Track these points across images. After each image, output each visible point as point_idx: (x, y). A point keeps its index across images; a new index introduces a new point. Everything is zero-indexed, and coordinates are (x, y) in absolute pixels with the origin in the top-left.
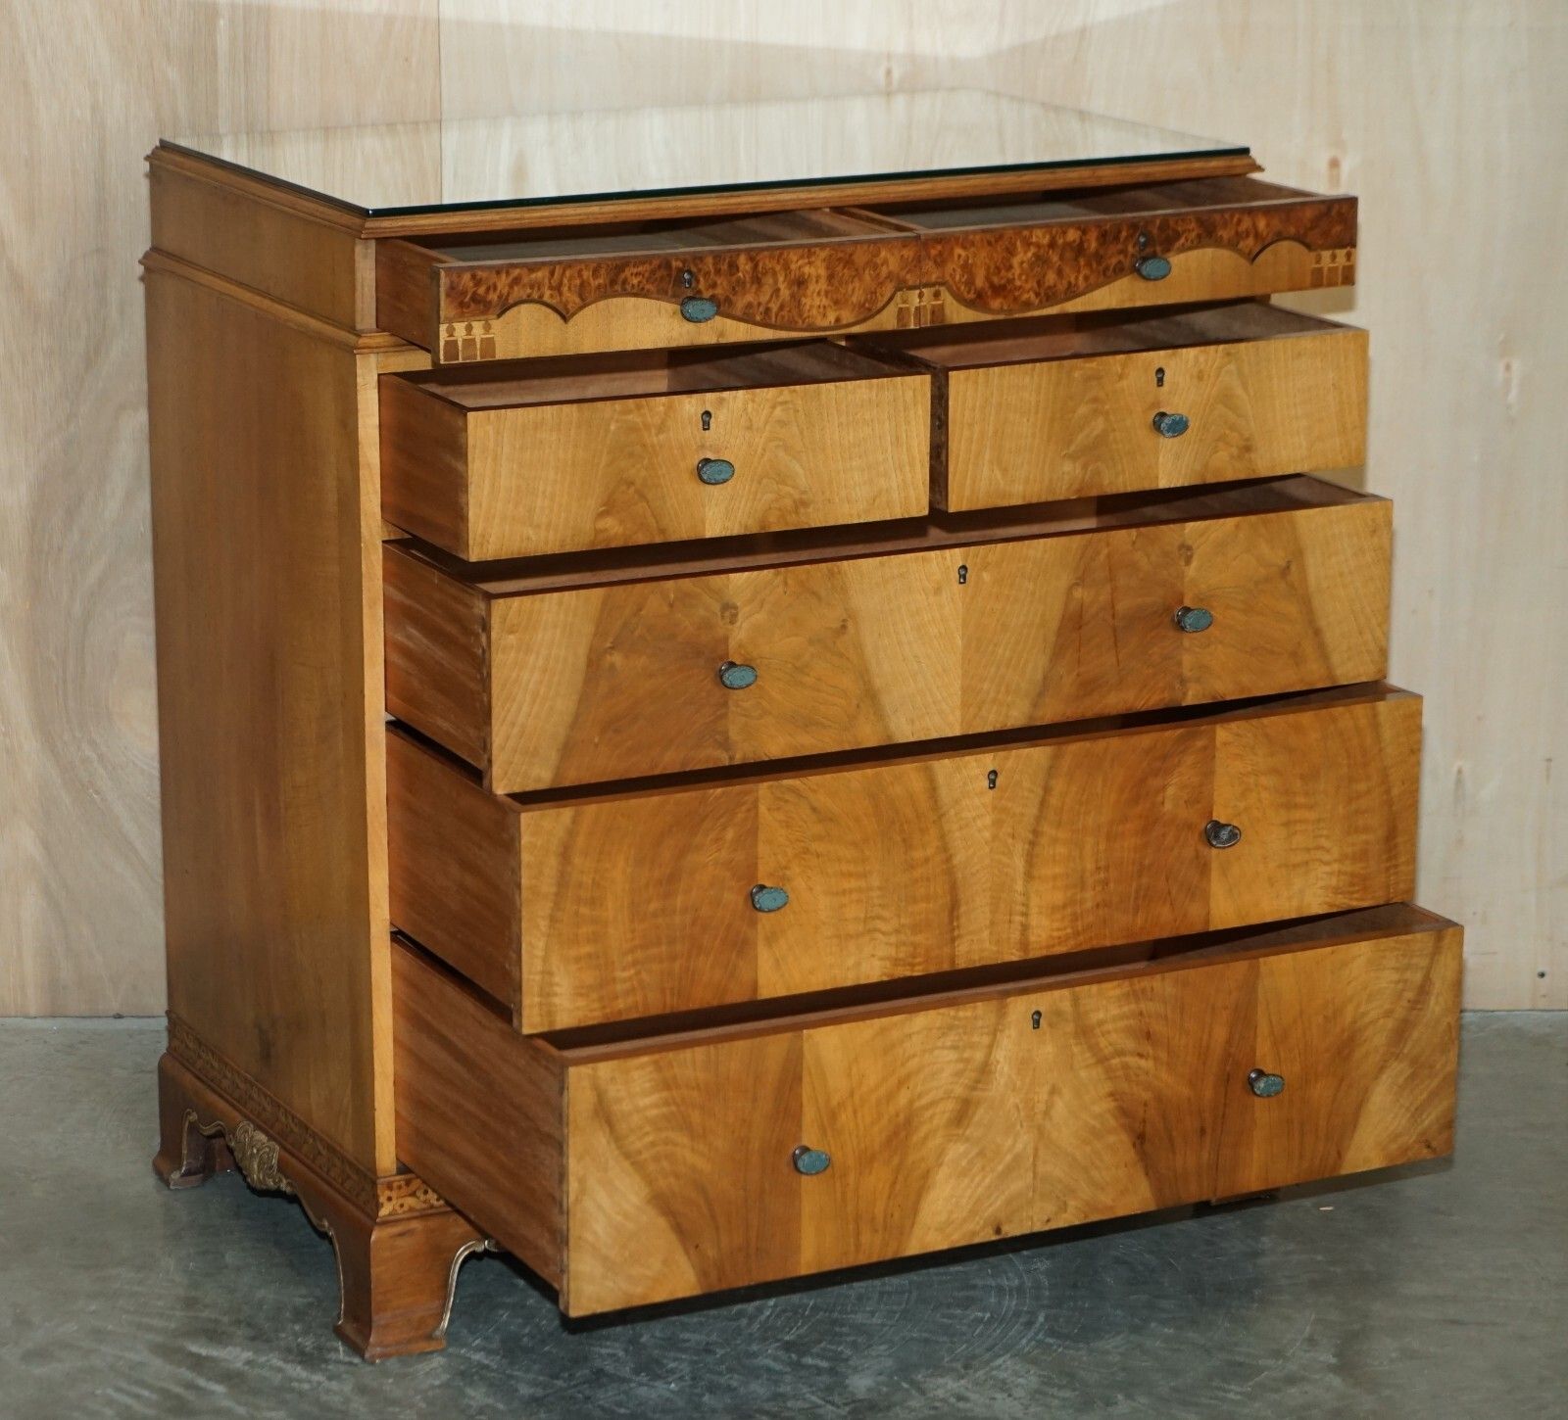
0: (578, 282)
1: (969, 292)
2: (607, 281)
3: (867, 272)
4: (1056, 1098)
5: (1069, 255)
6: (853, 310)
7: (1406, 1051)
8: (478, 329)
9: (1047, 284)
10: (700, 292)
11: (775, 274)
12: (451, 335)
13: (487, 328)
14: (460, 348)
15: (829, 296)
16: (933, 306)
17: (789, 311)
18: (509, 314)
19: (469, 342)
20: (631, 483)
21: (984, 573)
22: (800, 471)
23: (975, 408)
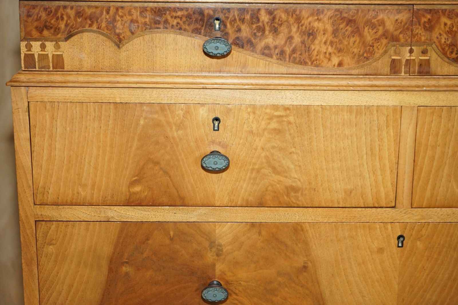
1: (452, 53)
3: (366, 29)
6: (353, 58)
8: (50, 46)
10: (227, 34)
11: (289, 27)
12: (30, 50)
13: (57, 47)
14: (37, 60)
15: (334, 46)
16: (420, 59)
17: (301, 54)
18: (72, 39)
19: (43, 57)
20: (157, 163)
21: (418, 243)
22: (292, 166)
23: (437, 135)
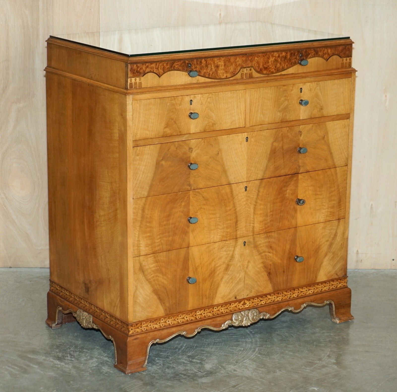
0: (162, 67)
1: (258, 69)
2: (170, 67)
3: (234, 64)
4: (249, 264)
5: (283, 59)
6: (230, 74)
7: (331, 250)
8: (138, 79)
9: (277, 67)
10: (193, 69)
11: (211, 65)
13: (140, 79)
14: (133, 85)
15: (224, 70)
16: (250, 72)
17: (215, 74)
18: (145, 75)
19: (136, 83)
20: (173, 119)
21: (252, 139)
22: (214, 115)
23: (256, 98)
